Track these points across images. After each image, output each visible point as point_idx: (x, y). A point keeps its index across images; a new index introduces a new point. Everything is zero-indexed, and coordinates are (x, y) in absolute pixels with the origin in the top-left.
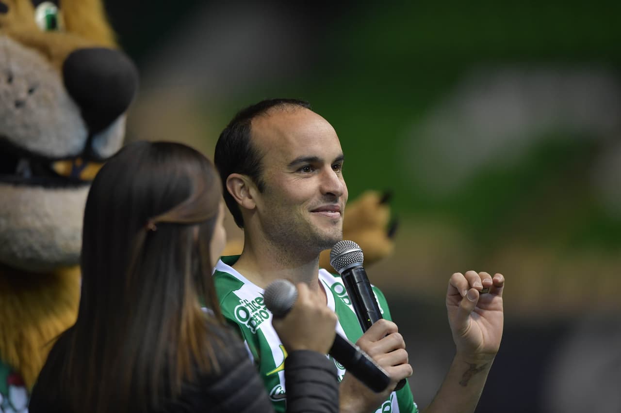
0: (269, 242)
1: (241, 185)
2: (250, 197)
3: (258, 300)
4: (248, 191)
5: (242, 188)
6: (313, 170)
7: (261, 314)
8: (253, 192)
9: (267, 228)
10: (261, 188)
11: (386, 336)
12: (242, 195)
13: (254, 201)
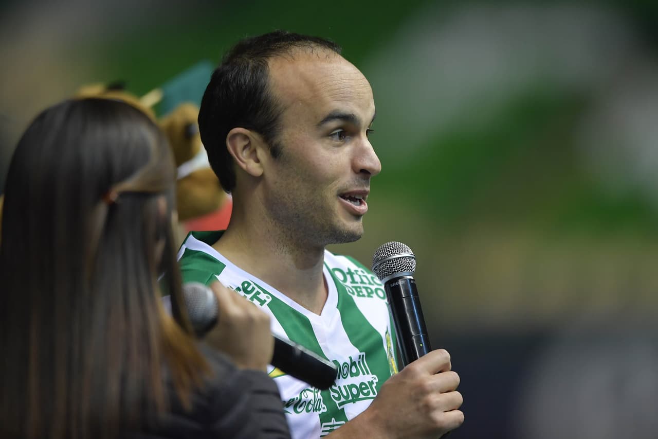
0: (272, 222)
1: (245, 143)
2: (258, 161)
4: (255, 151)
6: (346, 137)
9: (273, 204)
11: (438, 373)
12: (246, 157)
13: (262, 166)
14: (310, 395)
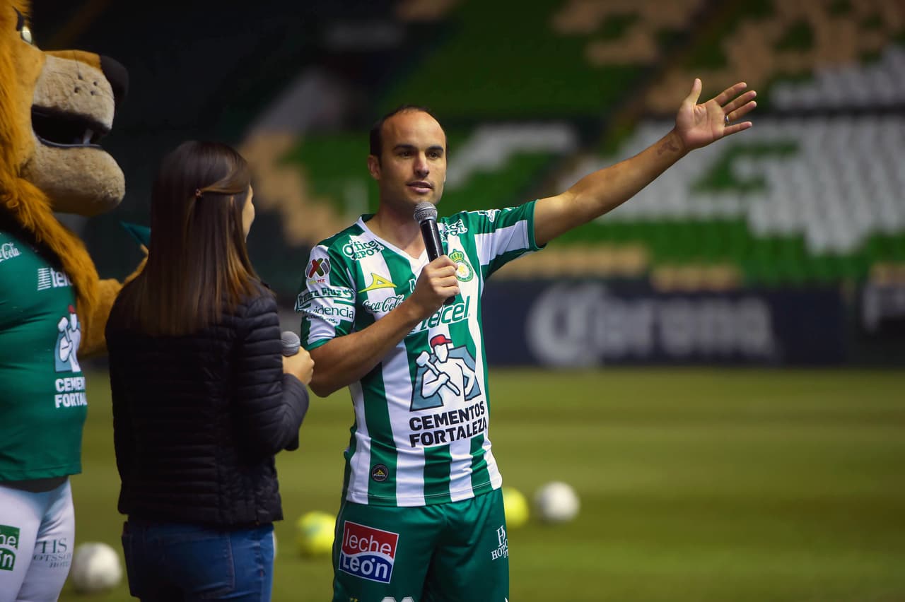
1: (374, 163)
3: (371, 243)
6: (412, 155)
7: (366, 252)
14: (394, 301)
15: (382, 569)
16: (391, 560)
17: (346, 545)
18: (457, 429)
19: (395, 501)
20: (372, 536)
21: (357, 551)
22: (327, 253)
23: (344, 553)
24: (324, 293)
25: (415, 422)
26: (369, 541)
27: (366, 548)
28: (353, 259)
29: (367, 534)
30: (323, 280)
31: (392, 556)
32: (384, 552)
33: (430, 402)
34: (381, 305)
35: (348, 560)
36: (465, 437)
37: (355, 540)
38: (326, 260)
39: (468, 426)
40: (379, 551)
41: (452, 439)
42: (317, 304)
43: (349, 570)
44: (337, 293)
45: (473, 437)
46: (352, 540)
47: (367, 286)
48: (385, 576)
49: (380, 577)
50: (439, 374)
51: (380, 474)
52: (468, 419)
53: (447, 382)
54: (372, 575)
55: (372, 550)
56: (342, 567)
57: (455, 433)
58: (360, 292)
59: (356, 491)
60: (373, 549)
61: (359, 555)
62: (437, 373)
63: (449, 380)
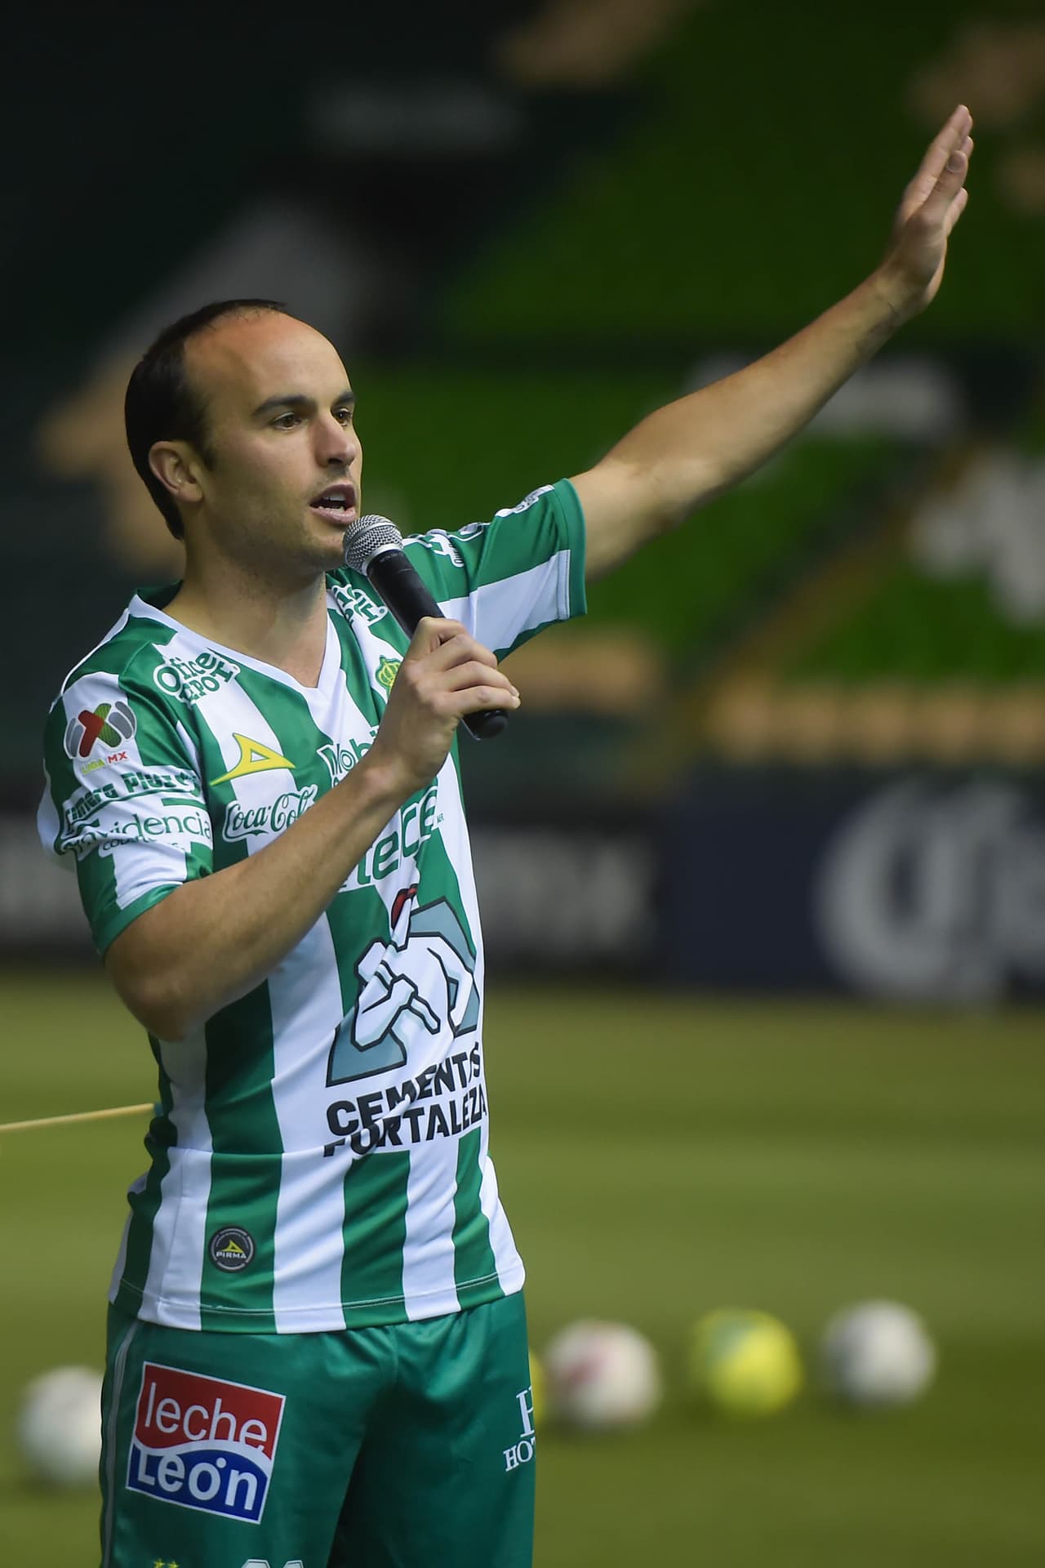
1: (173, 460)
3: (202, 661)
4: (188, 470)
5: (177, 465)
6: (300, 422)
7: (204, 683)
8: (196, 470)
10: (209, 461)
12: (180, 481)
14: (294, 803)
15: (243, 1487)
16: (266, 1465)
17: (147, 1424)
18: (427, 1112)
19: (270, 1320)
20: (219, 1401)
21: (179, 1438)
22: (120, 690)
23: (140, 1446)
24: (131, 785)
25: (341, 1113)
26: (211, 1415)
27: (203, 1432)
28: (182, 700)
29: (205, 1394)
30: (123, 756)
31: (268, 1452)
32: (249, 1441)
33: (372, 1059)
34: (268, 813)
35: (153, 1463)
36: (447, 1134)
37: (173, 1412)
38: (119, 705)
39: (452, 1104)
40: (237, 1439)
41: (416, 1138)
42: (123, 814)
43: (156, 1489)
44: (164, 780)
45: (463, 1133)
46: (163, 1412)
47: (229, 765)
48: (249, 1506)
49: (238, 1508)
50: (393, 982)
51: (233, 1250)
52: (452, 1088)
53: (410, 1001)
54: (218, 1502)
55: (217, 1438)
56: (134, 1482)
57: (423, 1122)
58: (212, 783)
59: (170, 1294)
60: (222, 1434)
61: (183, 1449)
62: (389, 979)
63: (415, 995)
